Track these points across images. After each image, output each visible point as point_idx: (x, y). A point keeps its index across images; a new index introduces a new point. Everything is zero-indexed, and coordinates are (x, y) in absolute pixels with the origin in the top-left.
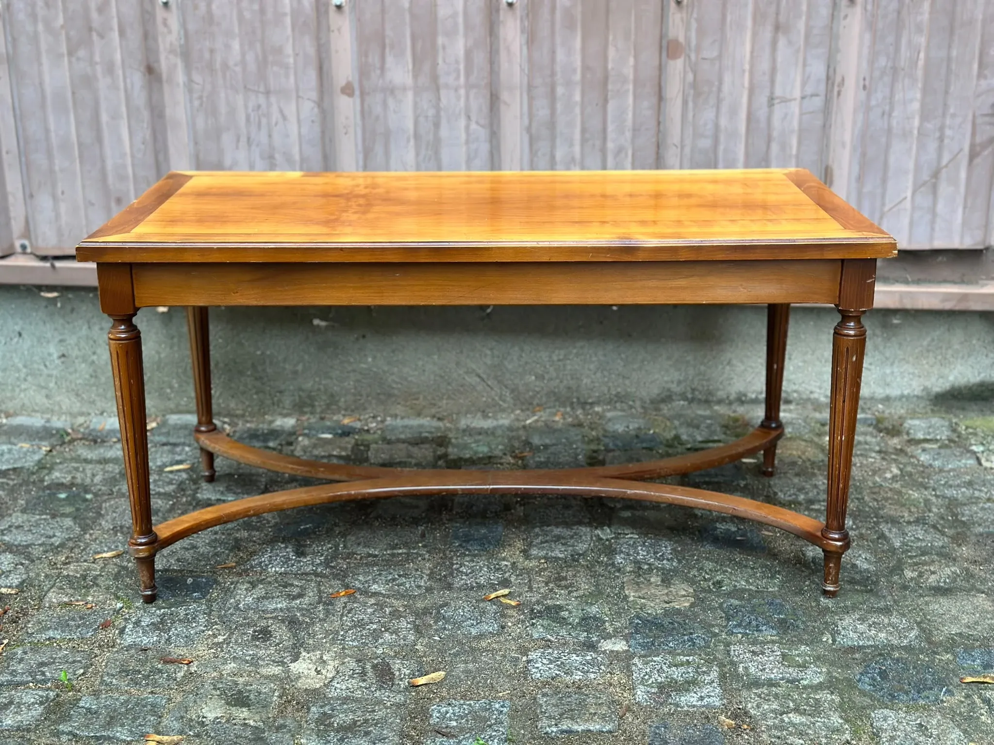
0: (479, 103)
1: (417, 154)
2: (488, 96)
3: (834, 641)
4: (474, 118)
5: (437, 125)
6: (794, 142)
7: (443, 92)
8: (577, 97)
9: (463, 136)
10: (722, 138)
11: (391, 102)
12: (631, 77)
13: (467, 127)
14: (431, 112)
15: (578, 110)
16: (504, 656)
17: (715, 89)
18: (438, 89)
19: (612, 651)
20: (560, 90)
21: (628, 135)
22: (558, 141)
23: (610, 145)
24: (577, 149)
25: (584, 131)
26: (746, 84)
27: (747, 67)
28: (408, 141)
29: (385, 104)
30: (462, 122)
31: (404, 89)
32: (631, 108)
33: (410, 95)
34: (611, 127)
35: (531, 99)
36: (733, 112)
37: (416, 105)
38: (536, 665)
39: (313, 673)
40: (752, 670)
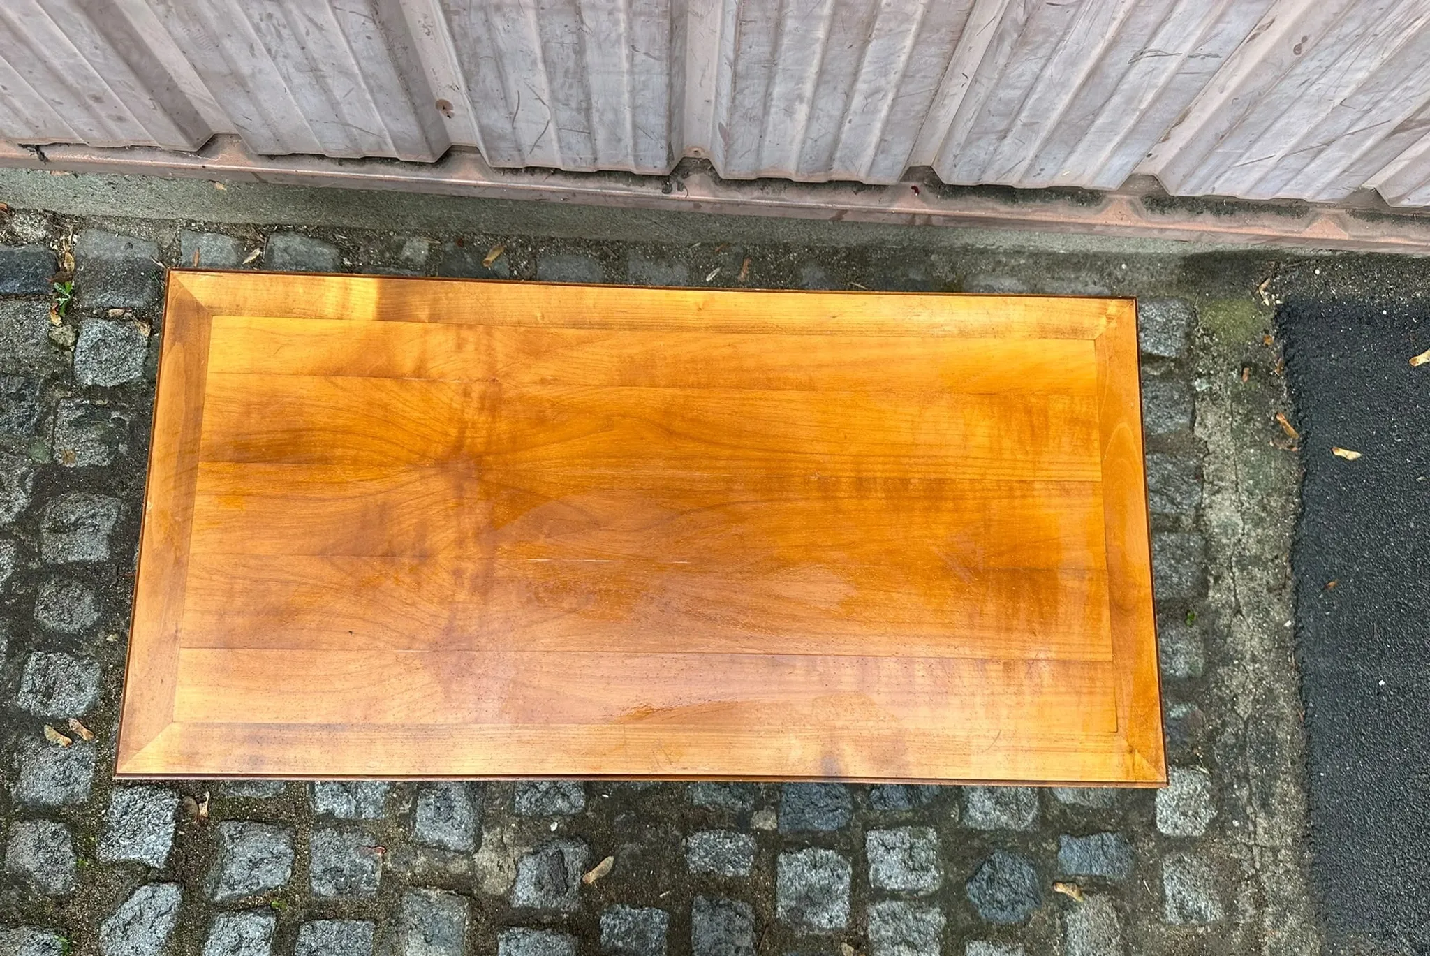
0: (651, 32)
1: (551, 81)
2: (667, 26)
3: (961, 819)
4: (642, 47)
5: (580, 51)
6: (1150, 97)
7: (586, 15)
8: (821, 34)
9: (625, 65)
10: (1040, 88)
11: (498, 21)
12: (918, 16)
13: (631, 59)
14: (569, 39)
15: (818, 48)
16: (666, 833)
17: (1054, 39)
18: (578, 12)
19: (762, 831)
20: (790, 24)
21: (894, 78)
22: (778, 79)
23: (861, 86)
24: (808, 89)
25: (821, 72)
26: (1109, 35)
27: (1121, 15)
28: (534, 63)
29: (488, 23)
30: (624, 51)
31: (519, 7)
32: (907, 50)
33: (531, 16)
34: (867, 68)
35: (739, 34)
36: (1072, 62)
37: (541, 28)
38: (694, 859)
39: (496, 869)
40: (882, 876)
